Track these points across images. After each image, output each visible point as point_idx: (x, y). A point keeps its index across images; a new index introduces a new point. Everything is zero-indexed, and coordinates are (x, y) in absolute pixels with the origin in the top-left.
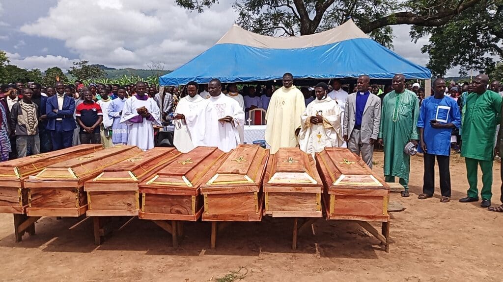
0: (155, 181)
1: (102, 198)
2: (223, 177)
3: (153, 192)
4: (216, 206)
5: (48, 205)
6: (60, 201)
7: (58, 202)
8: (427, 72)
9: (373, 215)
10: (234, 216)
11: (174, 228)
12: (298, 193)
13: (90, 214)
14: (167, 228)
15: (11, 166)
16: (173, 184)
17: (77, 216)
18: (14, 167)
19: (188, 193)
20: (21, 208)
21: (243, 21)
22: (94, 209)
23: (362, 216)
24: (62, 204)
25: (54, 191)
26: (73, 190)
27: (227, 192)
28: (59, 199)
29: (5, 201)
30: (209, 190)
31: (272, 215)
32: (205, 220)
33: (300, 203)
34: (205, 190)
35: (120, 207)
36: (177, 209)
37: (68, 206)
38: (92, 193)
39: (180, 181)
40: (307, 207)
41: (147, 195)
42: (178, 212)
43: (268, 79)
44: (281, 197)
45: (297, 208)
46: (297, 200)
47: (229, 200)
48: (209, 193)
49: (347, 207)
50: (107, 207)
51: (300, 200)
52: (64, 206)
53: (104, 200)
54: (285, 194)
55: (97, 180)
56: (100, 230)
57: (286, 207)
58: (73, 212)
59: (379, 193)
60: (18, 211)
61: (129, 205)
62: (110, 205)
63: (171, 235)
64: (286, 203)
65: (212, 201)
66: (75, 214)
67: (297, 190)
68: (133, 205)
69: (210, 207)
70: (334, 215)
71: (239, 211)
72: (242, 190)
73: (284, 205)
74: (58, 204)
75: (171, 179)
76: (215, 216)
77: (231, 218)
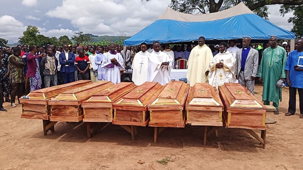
0: (121, 102)
1: (91, 112)
2: (161, 101)
3: (120, 109)
4: (157, 117)
5: (61, 115)
6: (68, 112)
7: (67, 113)
8: (292, 35)
9: (256, 125)
10: (168, 124)
11: (133, 130)
12: (208, 111)
13: (85, 120)
14: (128, 130)
15: (41, 93)
16: (132, 104)
17: (78, 121)
18: (42, 93)
19: (141, 109)
20: (47, 116)
21: (173, 5)
22: (87, 118)
23: (248, 126)
24: (69, 115)
25: (65, 107)
26: (76, 107)
27: (164, 109)
28: (68, 111)
29: (38, 112)
30: (153, 108)
31: (191, 124)
32: (151, 126)
33: (208, 117)
34: (150, 108)
35: (102, 117)
36: (134, 119)
37: (72, 116)
38: (86, 109)
39: (136, 102)
40: (213, 120)
41: (117, 110)
42: (135, 121)
43: (189, 40)
44: (196, 113)
45: (207, 120)
46: (207, 115)
47: (165, 114)
48: (153, 110)
49: (239, 120)
50: (95, 117)
51: (208, 116)
52: (70, 116)
53: (93, 112)
54: (200, 111)
55: (89, 101)
56: (91, 130)
57: (200, 120)
58: (75, 119)
59: (260, 112)
60: (45, 118)
61: (107, 116)
62: (96, 116)
63: (131, 134)
64: (200, 117)
65: (155, 115)
66: (77, 121)
67: (207, 109)
68: (109, 116)
69: (154, 118)
70: (230, 125)
71: (171, 121)
72: (173, 108)
73: (199, 118)
74: (67, 114)
75: (131, 101)
76: (156, 124)
77: (166, 125)
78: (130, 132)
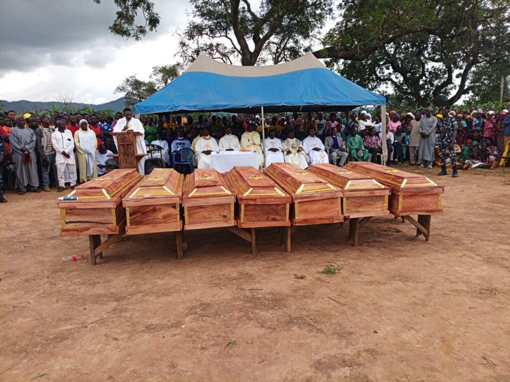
0: (250, 193)
1: (199, 213)
2: (308, 187)
3: (252, 203)
4: (305, 212)
5: (147, 222)
6: (160, 217)
7: (159, 219)
8: (382, 99)
9: (431, 209)
10: (321, 219)
12: (371, 197)
13: (188, 228)
15: (98, 188)
16: (267, 194)
17: (179, 230)
18: (101, 188)
19: (284, 201)
20: (115, 228)
22: (191, 223)
23: (422, 211)
24: (162, 220)
25: (155, 209)
26: (174, 206)
27: (316, 199)
28: (160, 215)
29: (97, 223)
30: (300, 198)
31: (349, 216)
32: (297, 225)
33: (371, 205)
34: (296, 198)
35: (217, 219)
36: (273, 217)
37: (169, 221)
38: (191, 209)
39: (273, 192)
40: (377, 208)
41: (246, 206)
42: (274, 220)
44: (356, 201)
45: (370, 209)
46: (369, 202)
47: (316, 206)
48: (300, 201)
49: (412, 205)
50: (205, 220)
51: (371, 203)
52: (165, 222)
53: (202, 213)
54: (360, 197)
55: (192, 196)
56: (183, 245)
57: (360, 209)
58: (174, 226)
59: (436, 191)
60: (112, 231)
61: (225, 216)
62: (206, 218)
64: (361, 205)
65: (302, 208)
66: (177, 228)
67: (371, 193)
68: (229, 216)
69: (300, 213)
70: (402, 212)
71: (325, 214)
72: (329, 195)
73: (359, 207)
74: (159, 220)
75: (264, 190)
76: (305, 220)
77: (319, 221)
78: (250, 241)
